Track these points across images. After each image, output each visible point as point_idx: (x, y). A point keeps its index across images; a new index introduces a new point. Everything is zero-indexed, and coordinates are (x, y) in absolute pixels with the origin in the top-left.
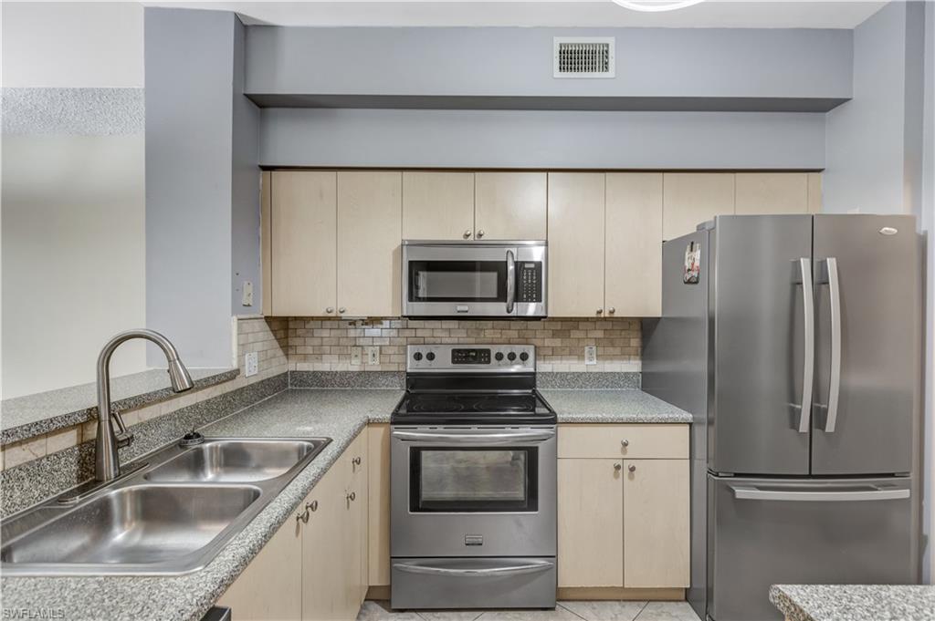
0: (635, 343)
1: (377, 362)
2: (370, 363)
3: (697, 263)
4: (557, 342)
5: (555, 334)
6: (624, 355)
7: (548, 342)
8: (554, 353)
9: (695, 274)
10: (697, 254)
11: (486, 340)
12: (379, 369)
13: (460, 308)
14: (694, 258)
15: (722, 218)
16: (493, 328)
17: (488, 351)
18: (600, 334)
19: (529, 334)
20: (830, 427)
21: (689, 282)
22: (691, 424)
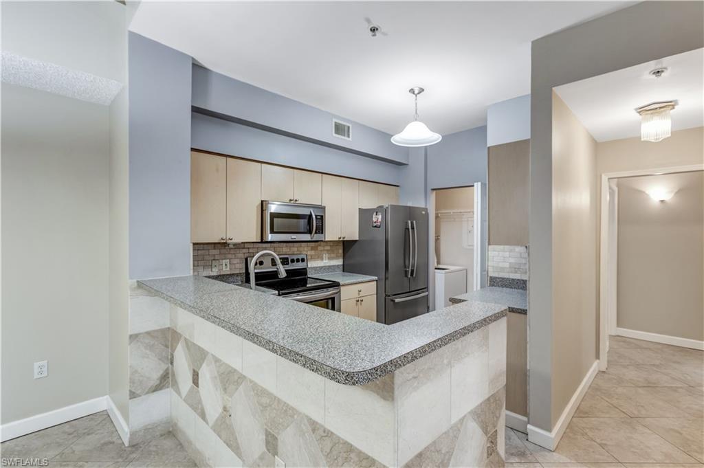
0: (341, 251)
1: (228, 269)
2: (224, 269)
3: (380, 220)
4: (313, 253)
5: (312, 249)
6: (337, 257)
7: (309, 253)
8: (312, 258)
9: (379, 224)
10: (380, 217)
11: (284, 253)
12: (229, 273)
13: (293, 237)
14: (378, 218)
15: (392, 206)
16: (287, 247)
17: (287, 258)
18: (328, 248)
19: (301, 249)
20: (414, 275)
21: (375, 226)
22: (377, 281)
